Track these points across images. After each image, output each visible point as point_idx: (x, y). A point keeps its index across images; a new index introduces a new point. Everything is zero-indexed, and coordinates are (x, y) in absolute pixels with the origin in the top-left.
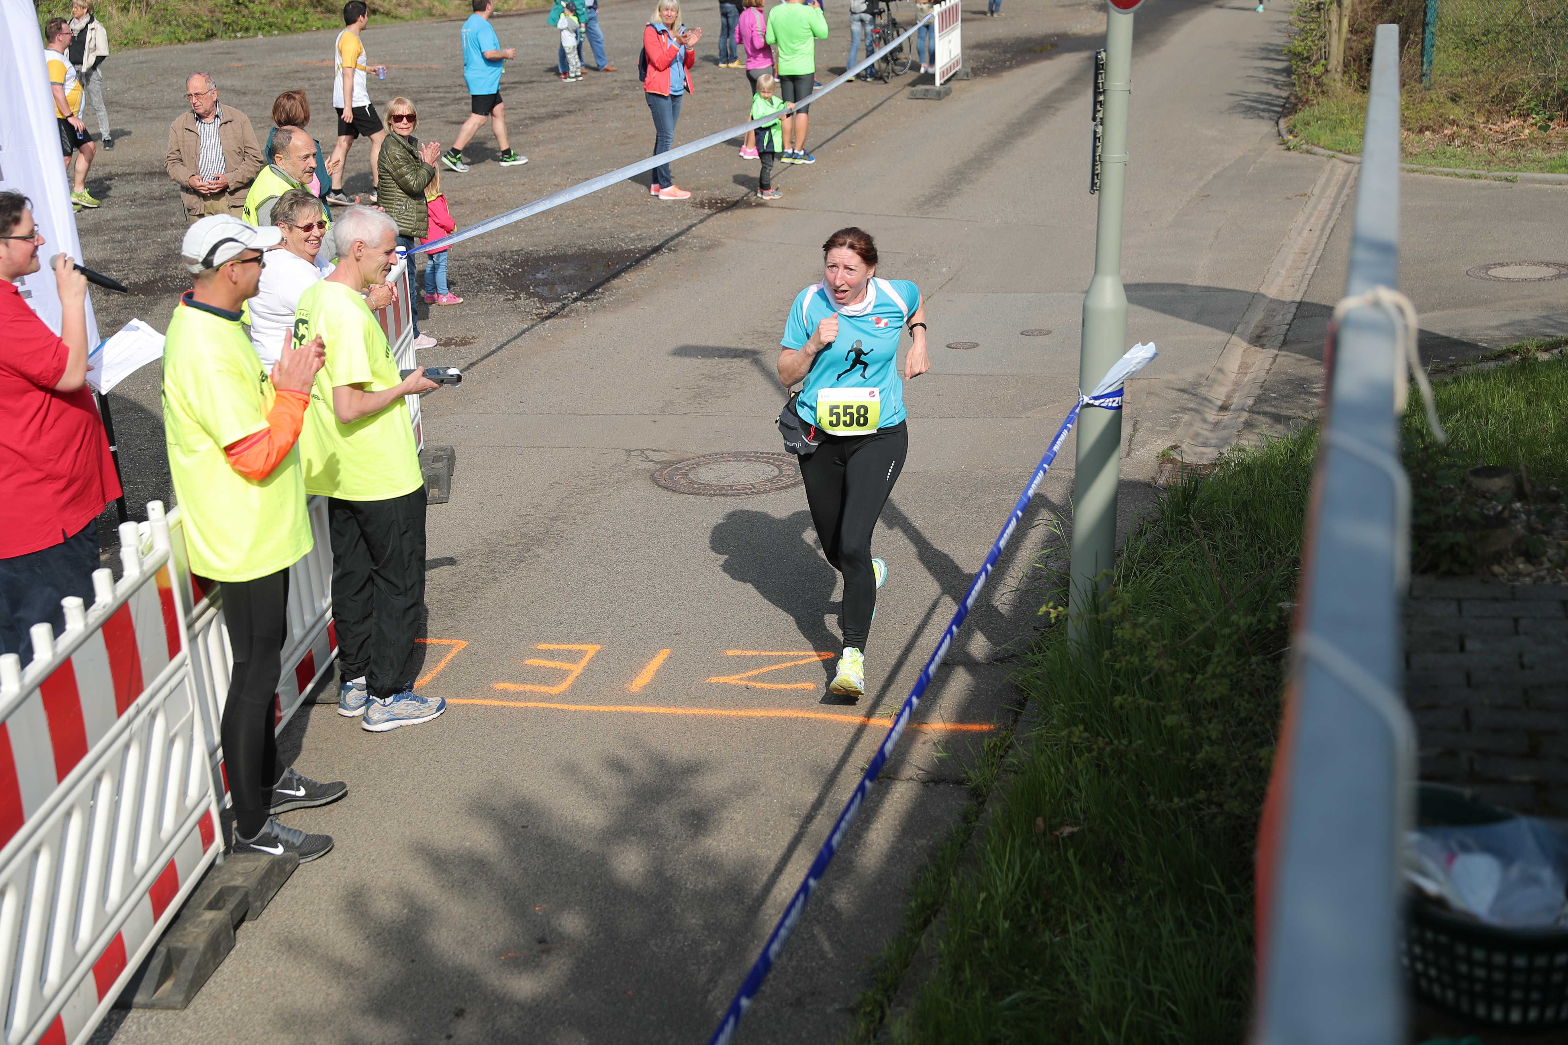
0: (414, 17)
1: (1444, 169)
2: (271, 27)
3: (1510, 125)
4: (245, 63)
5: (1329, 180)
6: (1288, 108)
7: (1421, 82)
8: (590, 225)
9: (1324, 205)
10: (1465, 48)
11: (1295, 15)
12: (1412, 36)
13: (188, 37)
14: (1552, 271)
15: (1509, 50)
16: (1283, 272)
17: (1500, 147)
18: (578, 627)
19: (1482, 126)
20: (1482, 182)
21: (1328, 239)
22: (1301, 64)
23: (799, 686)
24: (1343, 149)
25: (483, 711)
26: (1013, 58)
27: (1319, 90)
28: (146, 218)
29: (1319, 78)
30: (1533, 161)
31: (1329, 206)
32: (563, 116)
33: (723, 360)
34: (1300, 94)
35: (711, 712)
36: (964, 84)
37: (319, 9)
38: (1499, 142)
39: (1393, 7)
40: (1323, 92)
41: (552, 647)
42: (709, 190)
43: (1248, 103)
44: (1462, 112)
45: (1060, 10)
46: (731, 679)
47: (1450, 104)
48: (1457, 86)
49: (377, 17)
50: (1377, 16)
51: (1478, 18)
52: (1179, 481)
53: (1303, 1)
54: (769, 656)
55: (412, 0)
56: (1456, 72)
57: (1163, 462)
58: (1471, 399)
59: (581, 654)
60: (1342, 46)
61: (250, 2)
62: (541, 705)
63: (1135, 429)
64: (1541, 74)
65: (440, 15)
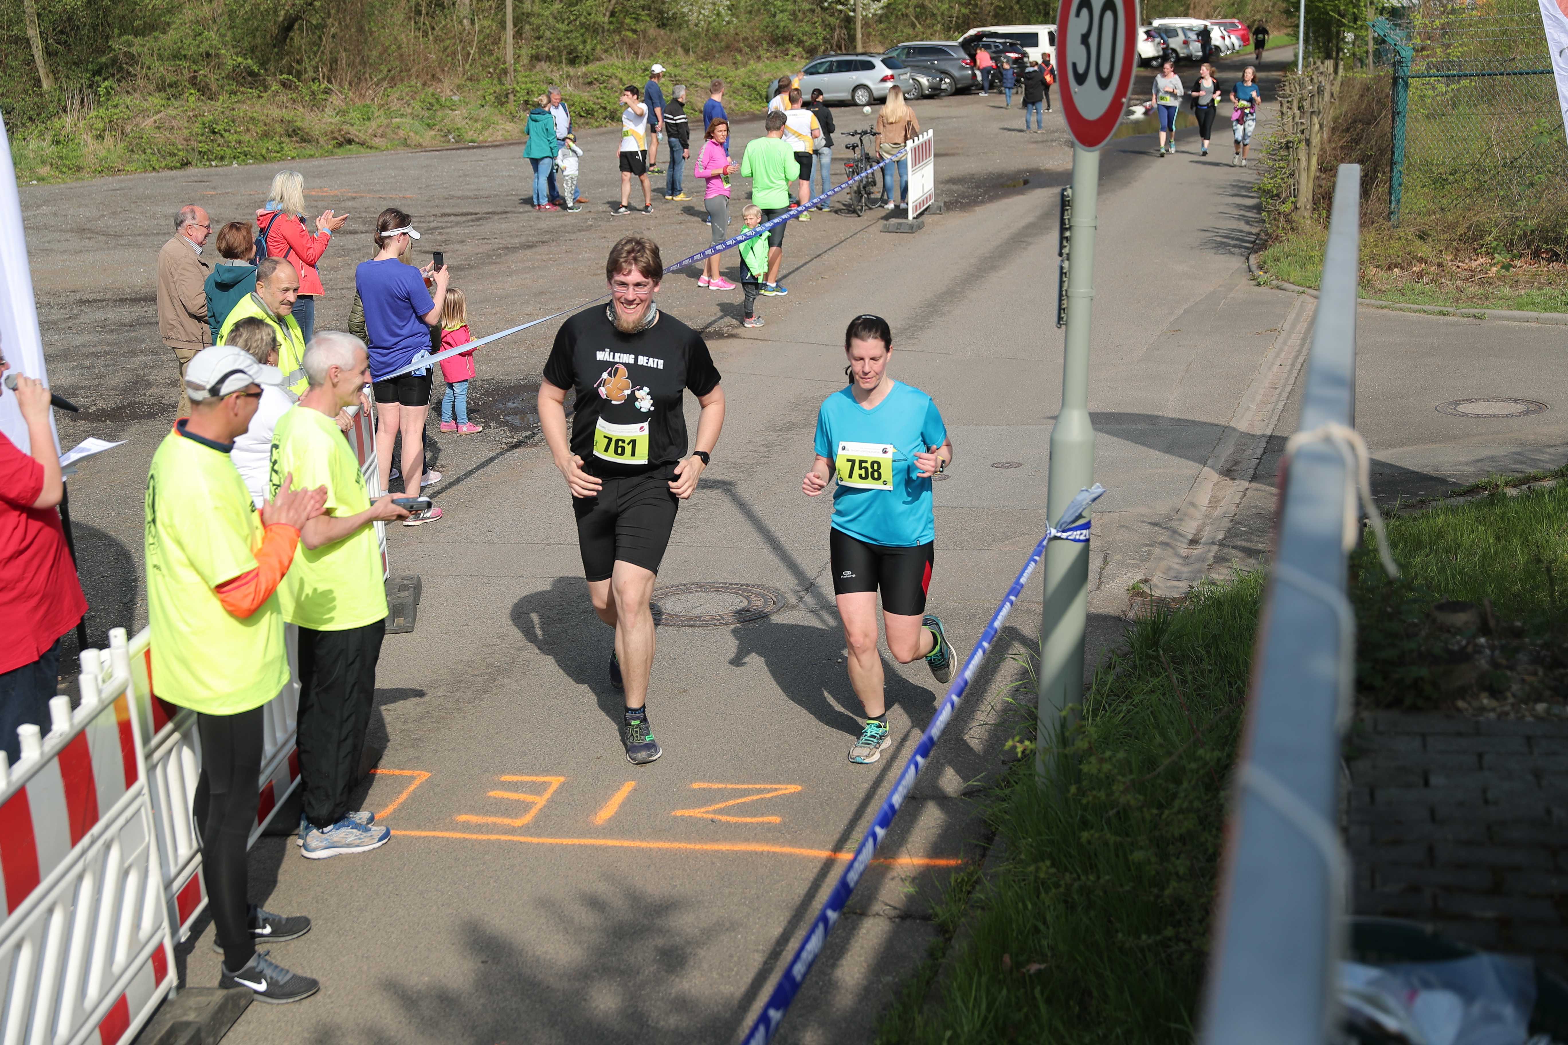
0: (389, 147)
1: (1412, 306)
2: (246, 156)
3: (1478, 262)
4: (219, 191)
5: (1299, 315)
6: (1258, 244)
7: (1389, 220)
9: (1295, 340)
10: (1433, 187)
11: (1264, 153)
12: (1379, 175)
13: (163, 165)
14: (1520, 407)
15: (1477, 190)
16: (1253, 407)
17: (1468, 285)
18: (542, 758)
19: (1450, 264)
20: (1450, 318)
21: (1298, 374)
22: (1271, 201)
23: (765, 819)
24: (1311, 285)
25: (444, 843)
26: (985, 192)
27: (1289, 227)
28: (115, 344)
29: (1289, 215)
30: (1501, 298)
31: (1299, 342)
32: (536, 246)
34: (1270, 231)
35: (679, 847)
36: (935, 218)
37: (294, 139)
38: (1467, 280)
39: (1362, 146)
40: (1293, 229)
41: (515, 779)
43: (1219, 239)
44: (1430, 249)
45: (1032, 146)
46: (700, 814)
47: (1418, 242)
48: (1425, 224)
49: (352, 147)
51: (1444, 158)
52: (1149, 614)
53: (1272, 139)
54: (735, 789)
55: (387, 130)
56: (1424, 210)
57: (1134, 595)
58: (1441, 535)
59: (545, 786)
60: (1311, 185)
61: (225, 131)
62: (504, 838)
63: (1106, 563)
64: (1508, 213)
65: (415, 145)
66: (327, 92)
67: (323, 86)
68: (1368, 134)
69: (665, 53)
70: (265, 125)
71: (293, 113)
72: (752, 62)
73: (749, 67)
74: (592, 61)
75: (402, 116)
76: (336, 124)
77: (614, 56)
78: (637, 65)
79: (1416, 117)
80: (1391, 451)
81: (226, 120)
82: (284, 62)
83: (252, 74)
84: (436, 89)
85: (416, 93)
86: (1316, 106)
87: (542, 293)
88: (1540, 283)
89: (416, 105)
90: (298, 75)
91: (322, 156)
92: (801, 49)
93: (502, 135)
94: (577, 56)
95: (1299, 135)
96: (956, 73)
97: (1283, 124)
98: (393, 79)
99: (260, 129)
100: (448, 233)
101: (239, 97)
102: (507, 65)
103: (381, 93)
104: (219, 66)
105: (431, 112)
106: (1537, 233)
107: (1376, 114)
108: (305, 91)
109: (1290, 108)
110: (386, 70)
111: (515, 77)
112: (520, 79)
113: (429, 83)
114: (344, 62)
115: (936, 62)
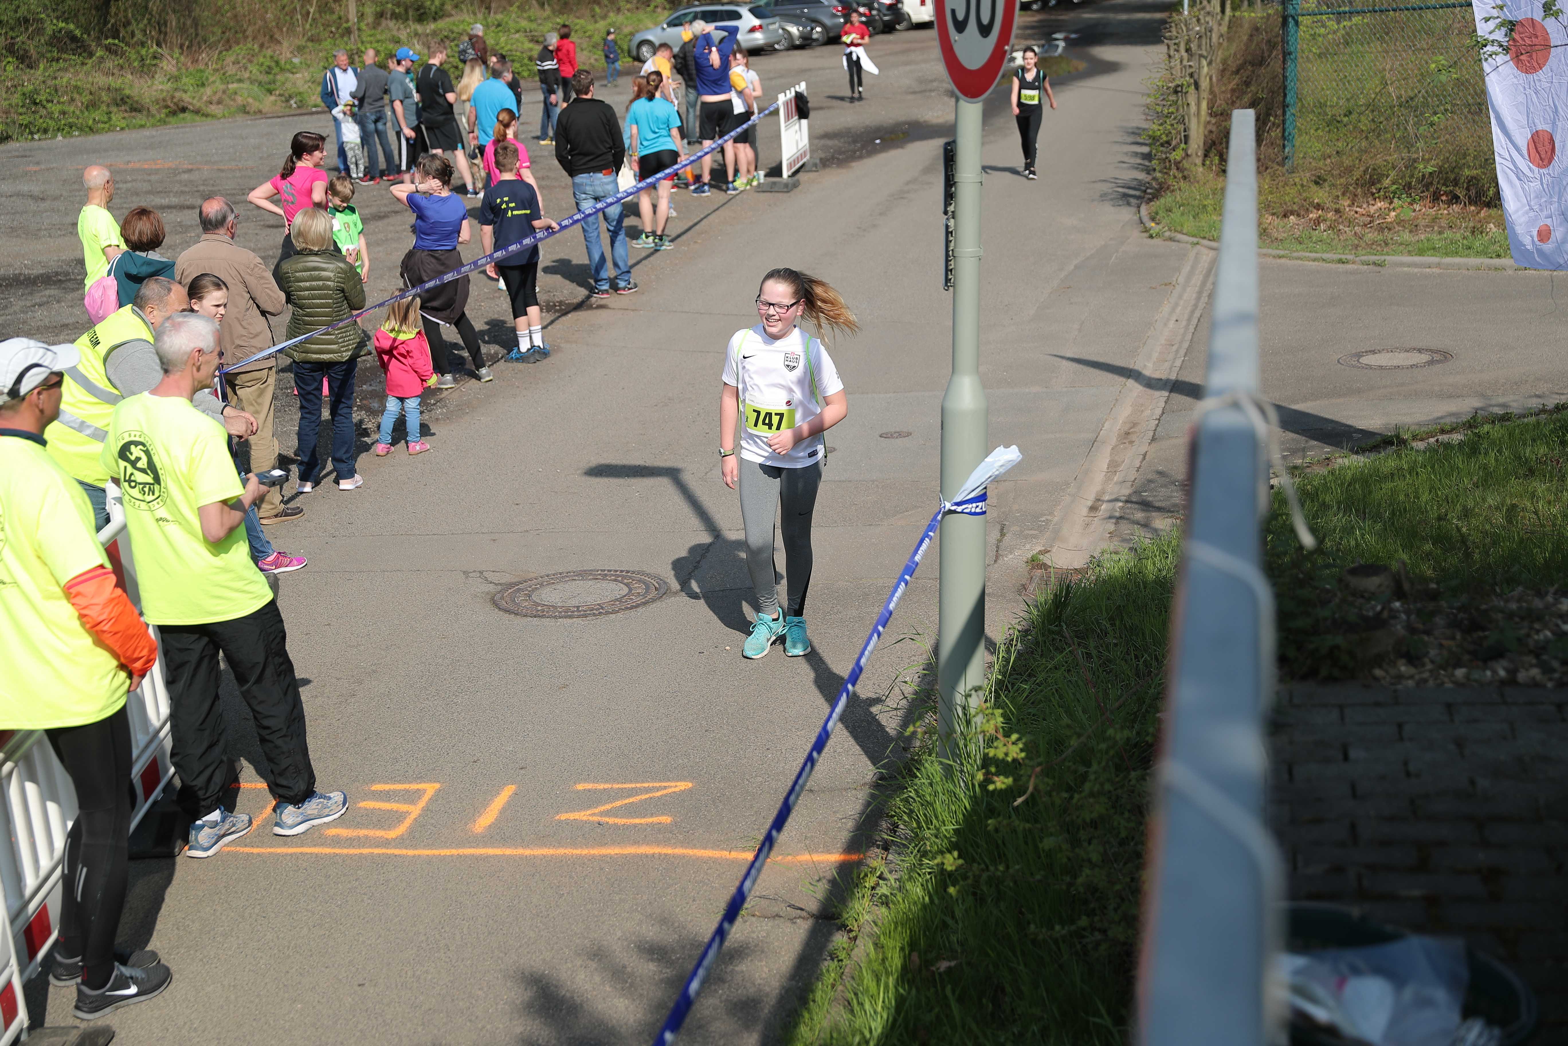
0: (227, 115)
1: (1311, 255)
2: (71, 127)
3: (1376, 207)
4: (43, 167)
5: (1193, 268)
6: (1150, 194)
7: (1284, 165)
9: (1190, 294)
10: (1327, 129)
11: (1152, 99)
12: (1272, 118)
14: (1424, 358)
15: (1372, 131)
16: (1150, 365)
17: (1367, 231)
18: (415, 764)
19: (1347, 209)
20: (1350, 267)
21: (1195, 329)
22: (1161, 149)
23: (655, 820)
24: (1207, 236)
25: (313, 859)
26: (863, 147)
27: (1180, 175)
29: (1179, 163)
30: (1401, 244)
31: (1194, 296)
34: (1161, 180)
35: (561, 851)
36: (812, 175)
37: (123, 108)
38: (1365, 225)
39: (1253, 88)
40: (1185, 178)
41: (387, 787)
44: (1327, 194)
45: (910, 97)
46: (582, 816)
47: (1314, 188)
48: (1320, 168)
49: (186, 115)
50: (1237, 98)
51: (1339, 98)
52: (1050, 587)
53: (1160, 84)
54: (621, 789)
55: (224, 97)
56: (1319, 154)
57: (1033, 568)
59: (419, 793)
60: (1201, 130)
61: (48, 101)
62: (377, 851)
63: (1003, 534)
64: (1405, 155)
65: (255, 112)
66: (157, 56)
67: (152, 51)
68: (1259, 76)
69: (518, 7)
70: (91, 93)
71: (120, 81)
72: (612, 14)
73: (609, 20)
74: (441, 17)
75: (240, 81)
76: (168, 91)
77: (465, 11)
78: (489, 20)
79: (1307, 57)
81: (48, 90)
82: (109, 26)
83: (74, 39)
84: (274, 51)
85: (253, 56)
86: (1204, 48)
88: (1440, 227)
89: (254, 68)
90: (126, 40)
91: (154, 126)
94: (425, 13)
95: (1188, 79)
96: (828, 22)
97: (1171, 68)
98: (228, 41)
99: (86, 98)
101: (62, 64)
102: (350, 24)
103: (216, 57)
104: (40, 31)
105: (271, 77)
106: (1435, 175)
107: (1266, 55)
108: (133, 56)
109: (1177, 51)
110: (220, 31)
111: (359, 36)
112: (364, 39)
113: (266, 45)
114: (174, 23)
115: (806, 10)
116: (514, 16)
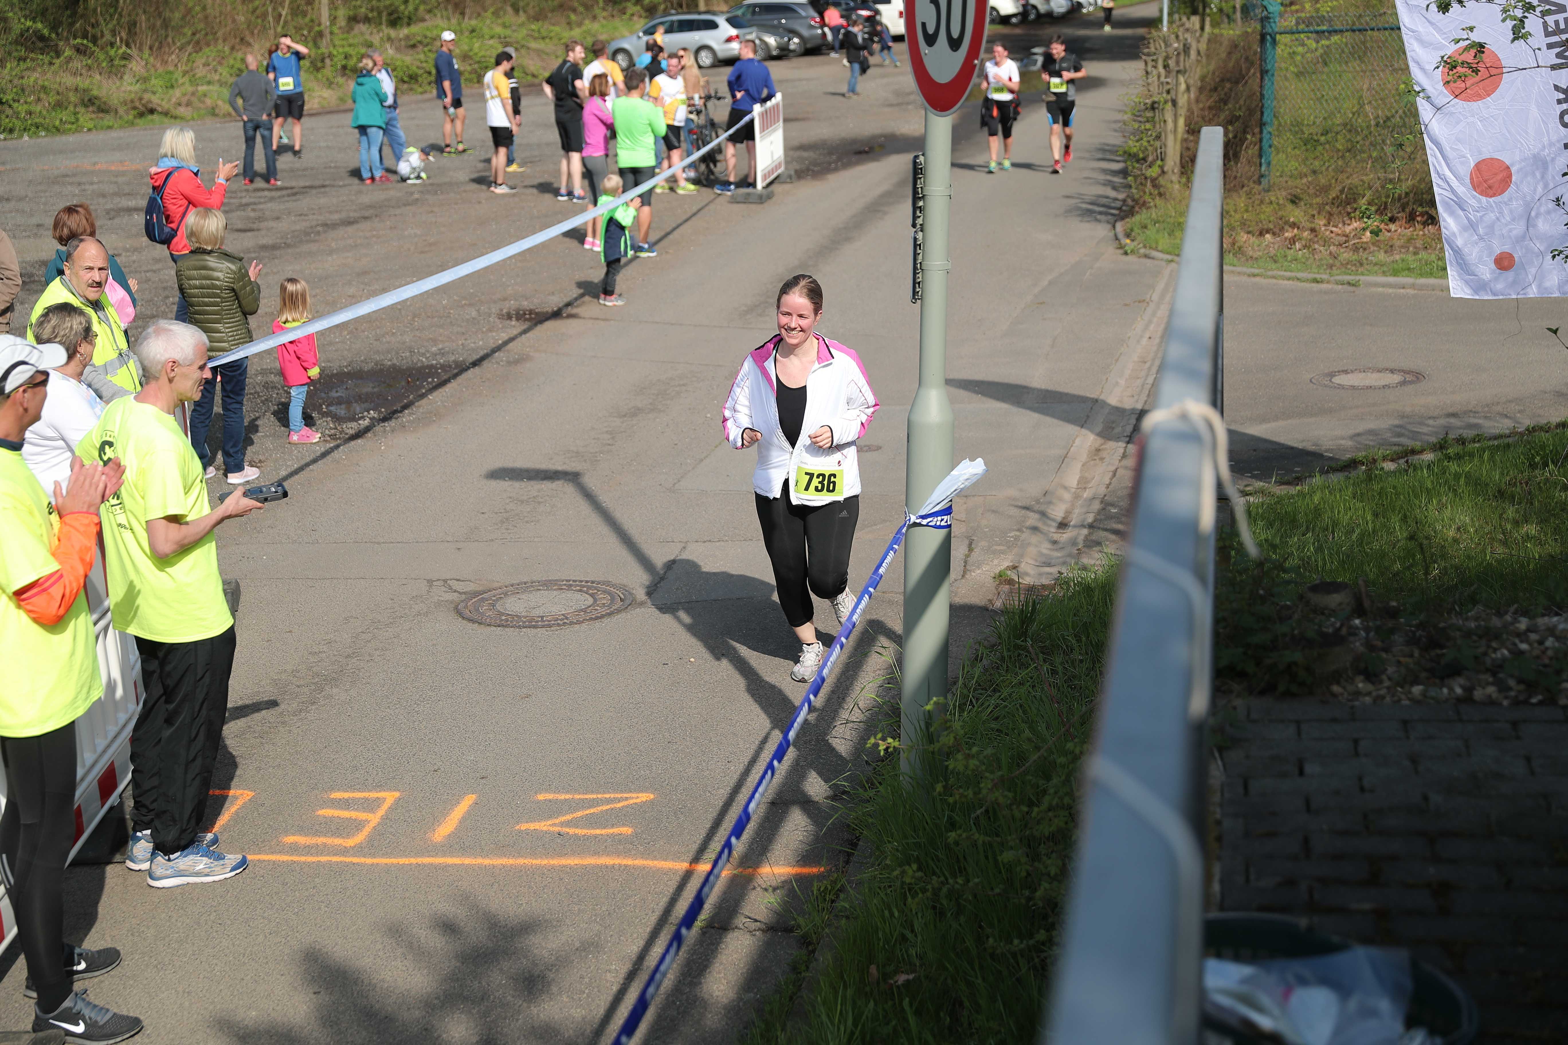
0: (196, 117)
1: (1285, 274)
2: (37, 128)
3: (1351, 227)
4: (8, 167)
5: (1168, 284)
6: (1125, 211)
7: (1260, 183)
8: (388, 338)
9: (1163, 311)
10: (1304, 148)
11: (1129, 115)
12: (1249, 137)
14: (1397, 378)
15: (1349, 151)
16: (1122, 382)
17: (1342, 250)
18: (375, 772)
19: (1323, 229)
20: (1324, 286)
22: (1137, 165)
23: (619, 832)
25: (271, 867)
26: (838, 159)
27: (1156, 192)
30: (1376, 264)
31: (1167, 313)
32: (358, 223)
33: (532, 483)
34: (1137, 196)
35: (521, 861)
36: (787, 187)
37: (91, 109)
38: (1341, 245)
39: (1230, 106)
40: (1160, 195)
41: (346, 795)
42: (516, 300)
43: (1084, 206)
44: (1302, 213)
45: (886, 109)
46: (545, 827)
47: (1290, 207)
48: (1296, 187)
49: (155, 117)
50: (1214, 115)
51: (1316, 117)
52: (1016, 603)
53: (1137, 100)
54: (583, 800)
55: (193, 99)
56: (1295, 173)
57: (1001, 583)
58: (1317, 512)
59: (379, 802)
60: (1178, 147)
61: (14, 101)
62: (335, 859)
63: (971, 550)
64: (1381, 175)
65: (224, 116)
66: (126, 57)
67: (121, 51)
68: (1236, 94)
69: (493, 13)
70: (58, 93)
71: (88, 82)
72: (587, 22)
73: (584, 28)
74: (415, 22)
75: (209, 83)
76: (136, 93)
77: (439, 15)
78: (463, 25)
79: (1285, 76)
80: (1264, 426)
81: (14, 90)
82: (78, 25)
83: (42, 38)
85: (223, 58)
86: (1182, 64)
87: (365, 273)
88: (1415, 248)
89: (224, 71)
90: (94, 40)
91: (121, 127)
92: (638, 8)
93: (319, 103)
94: (399, 18)
95: (1165, 95)
96: (805, 33)
97: (1148, 84)
98: (198, 42)
99: (53, 98)
100: (262, 210)
101: (29, 63)
102: (322, 27)
103: (185, 59)
106: (1412, 195)
107: (1244, 72)
108: (102, 56)
109: (1155, 67)
110: (190, 33)
111: (331, 40)
112: (337, 43)
113: (237, 47)
114: (144, 25)
115: (783, 21)
116: (488, 22)
